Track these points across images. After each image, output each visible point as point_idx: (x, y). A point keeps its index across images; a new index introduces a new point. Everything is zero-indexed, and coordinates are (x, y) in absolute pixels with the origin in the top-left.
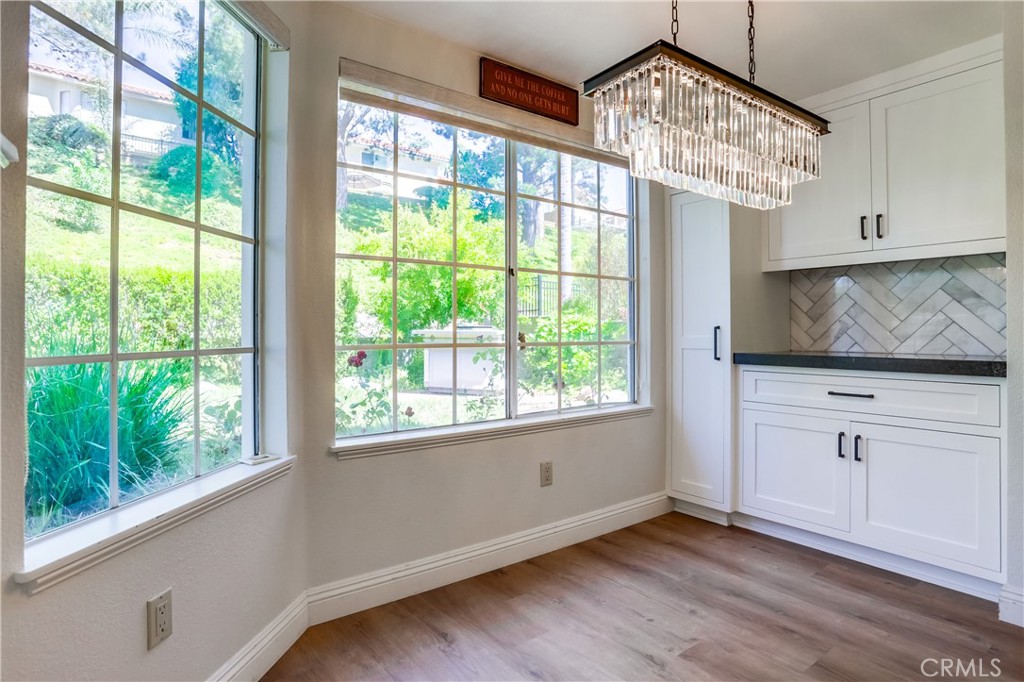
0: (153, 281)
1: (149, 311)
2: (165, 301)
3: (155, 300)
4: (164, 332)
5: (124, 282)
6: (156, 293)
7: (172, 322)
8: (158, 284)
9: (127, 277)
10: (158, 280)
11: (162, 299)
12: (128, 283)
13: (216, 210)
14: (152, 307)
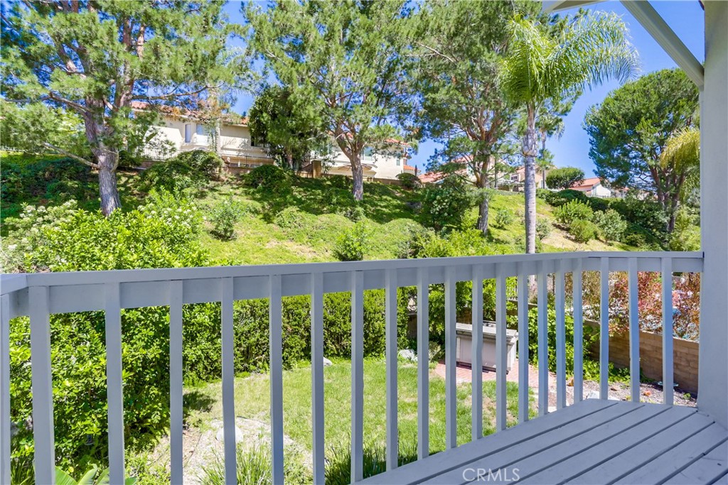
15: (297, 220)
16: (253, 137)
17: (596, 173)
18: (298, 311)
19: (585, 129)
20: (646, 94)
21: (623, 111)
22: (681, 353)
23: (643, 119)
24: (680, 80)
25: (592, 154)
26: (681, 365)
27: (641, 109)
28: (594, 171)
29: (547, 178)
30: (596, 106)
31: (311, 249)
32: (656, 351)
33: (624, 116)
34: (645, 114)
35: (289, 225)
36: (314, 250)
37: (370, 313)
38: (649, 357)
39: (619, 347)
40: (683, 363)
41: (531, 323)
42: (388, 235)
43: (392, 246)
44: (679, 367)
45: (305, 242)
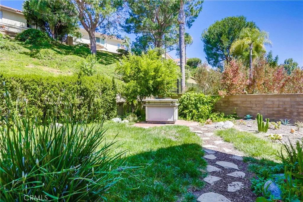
0: (33, 80)
1: (32, 94)
2: (39, 89)
3: (35, 89)
4: (39, 103)
5: (20, 81)
6: (35, 86)
7: (42, 98)
8: (36, 82)
9: (21, 79)
10: (36, 80)
11: (38, 88)
12: (21, 81)
13: (49, 53)
14: (33, 92)
15: (50, 55)
16: (28, 21)
17: (206, 58)
18: (33, 87)
19: (202, 40)
20: (224, 25)
21: (216, 32)
22: (253, 101)
23: (223, 35)
24: (235, 21)
25: (204, 50)
26: (253, 107)
27: (223, 31)
28: (206, 57)
29: (187, 62)
30: (206, 30)
31: (59, 71)
32: (242, 103)
33: (217, 34)
34: (224, 33)
35: (45, 58)
36: (61, 71)
37: (91, 92)
38: (240, 107)
39: (226, 105)
40: (254, 106)
41: (185, 100)
42: (109, 69)
43: (111, 74)
44: (253, 108)
45: (55, 67)
